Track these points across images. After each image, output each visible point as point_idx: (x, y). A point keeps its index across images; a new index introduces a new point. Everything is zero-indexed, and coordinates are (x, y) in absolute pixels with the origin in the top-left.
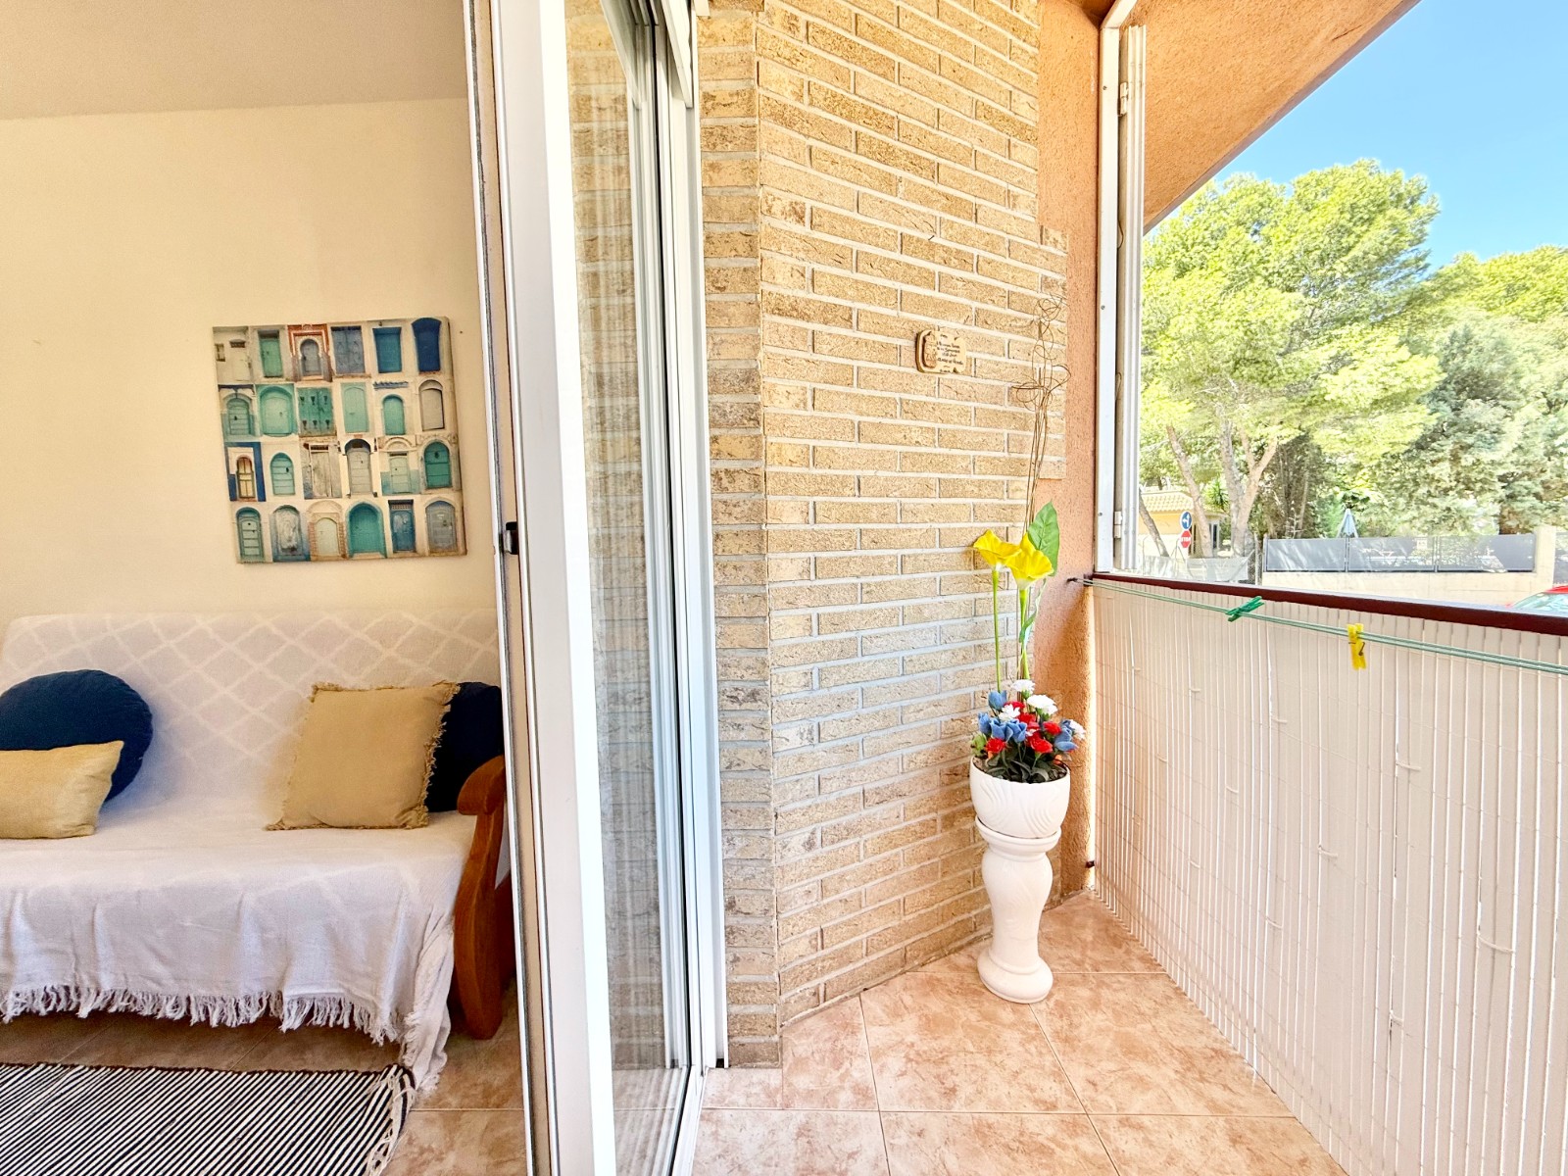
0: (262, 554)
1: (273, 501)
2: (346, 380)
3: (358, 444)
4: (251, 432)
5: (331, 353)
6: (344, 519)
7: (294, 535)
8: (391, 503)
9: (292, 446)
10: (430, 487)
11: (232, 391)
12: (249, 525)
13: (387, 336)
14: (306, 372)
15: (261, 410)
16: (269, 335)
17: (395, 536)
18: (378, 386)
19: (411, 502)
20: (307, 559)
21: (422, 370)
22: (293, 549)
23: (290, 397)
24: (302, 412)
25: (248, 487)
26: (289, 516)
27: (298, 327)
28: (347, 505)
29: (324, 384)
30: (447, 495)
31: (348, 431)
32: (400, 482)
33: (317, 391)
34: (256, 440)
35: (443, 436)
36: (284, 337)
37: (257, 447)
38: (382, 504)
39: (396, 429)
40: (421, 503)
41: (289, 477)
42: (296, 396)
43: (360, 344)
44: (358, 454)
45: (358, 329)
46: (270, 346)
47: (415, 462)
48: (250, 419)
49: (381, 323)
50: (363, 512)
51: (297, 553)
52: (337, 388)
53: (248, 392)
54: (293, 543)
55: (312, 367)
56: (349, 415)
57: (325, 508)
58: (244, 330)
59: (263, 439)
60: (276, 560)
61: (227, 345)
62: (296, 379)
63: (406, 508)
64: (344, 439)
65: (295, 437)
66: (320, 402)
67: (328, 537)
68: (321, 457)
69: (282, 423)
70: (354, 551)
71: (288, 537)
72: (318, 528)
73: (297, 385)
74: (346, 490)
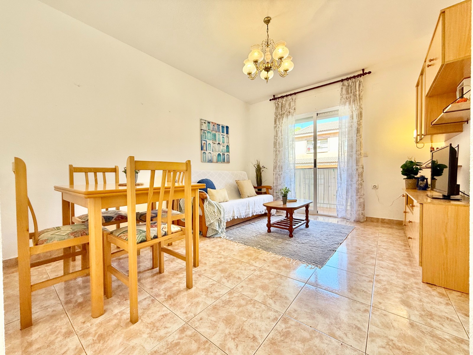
0: (206, 161)
1: (208, 151)
2: (218, 133)
3: (219, 143)
4: (206, 138)
5: (216, 128)
6: (217, 156)
7: (211, 158)
8: (223, 154)
9: (211, 142)
10: (227, 152)
11: (203, 131)
12: (204, 155)
13: (223, 127)
14: (213, 130)
15: (207, 135)
16: (209, 123)
17: (223, 159)
18: (222, 135)
19: (224, 154)
20: (212, 162)
21: (226, 134)
22: (210, 160)
23: (211, 134)
24: (213, 137)
25: (205, 148)
26: (210, 154)
27: (213, 122)
28: (217, 153)
29: (215, 133)
30: (228, 153)
31: (218, 141)
32: (223, 151)
33: (215, 134)
34: (206, 140)
35: (228, 144)
36: (211, 123)
37: (206, 141)
38: (221, 154)
39: (223, 142)
40: (226, 154)
41: (210, 147)
42: (212, 134)
43: (220, 128)
44: (219, 145)
45: (220, 125)
46: (209, 124)
47: (225, 147)
48: (206, 136)
49: (222, 125)
50: (219, 155)
51: (210, 161)
52: (217, 133)
53: (205, 131)
54: (210, 159)
55: (214, 130)
56: (218, 139)
57: (215, 154)
58: (206, 121)
59: (207, 140)
60: (208, 162)
61: (203, 123)
62: (212, 131)
63: (224, 155)
64: (218, 142)
65: (211, 141)
66: (215, 135)
67: (215, 159)
68: (215, 144)
69: (210, 138)
70: (218, 161)
71: (210, 158)
72: (214, 157)
73: (212, 132)
74: (217, 151)
